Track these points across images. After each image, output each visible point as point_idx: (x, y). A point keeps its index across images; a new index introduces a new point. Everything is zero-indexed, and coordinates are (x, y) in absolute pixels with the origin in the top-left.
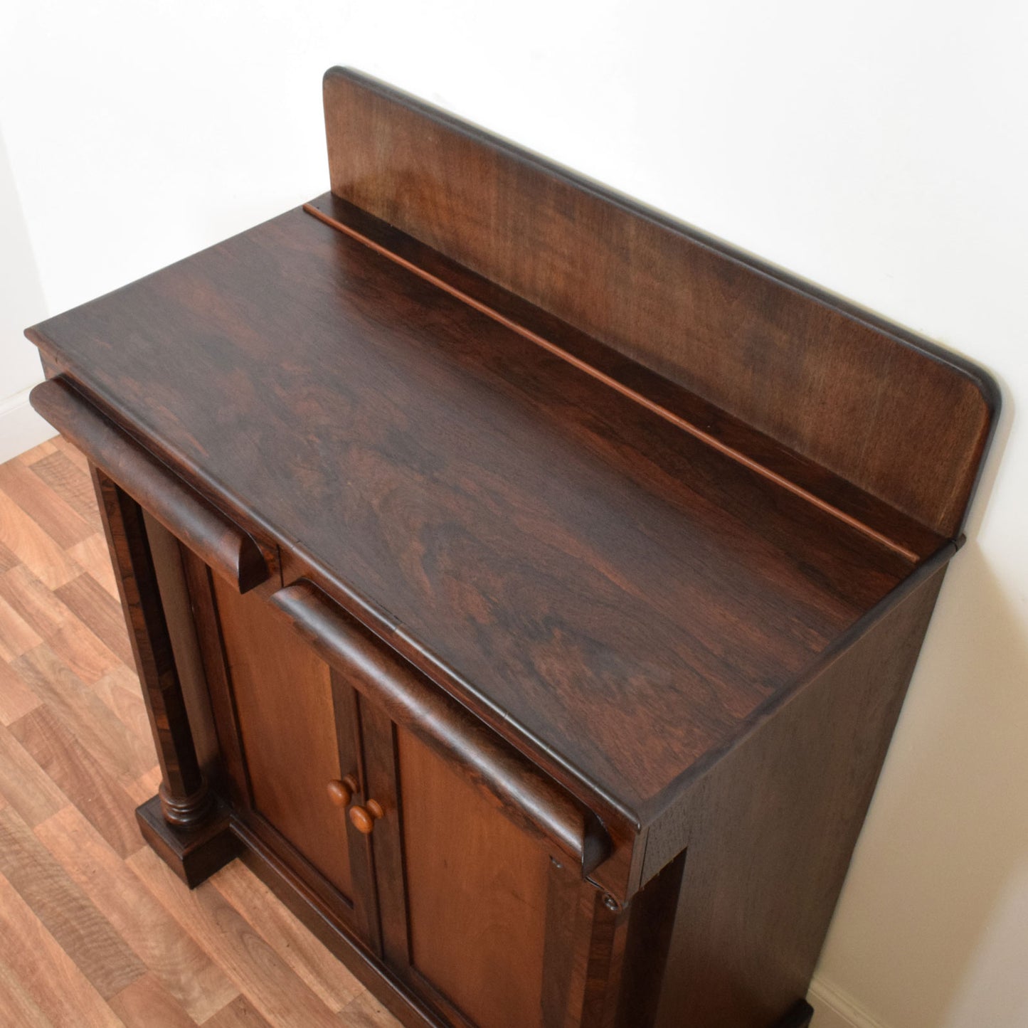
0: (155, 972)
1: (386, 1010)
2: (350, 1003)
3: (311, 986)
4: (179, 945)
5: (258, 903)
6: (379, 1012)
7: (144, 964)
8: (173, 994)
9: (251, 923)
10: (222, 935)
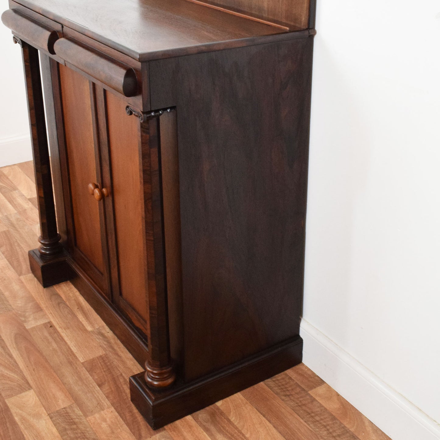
0: (16, 311)
1: (112, 332)
2: (97, 329)
3: (82, 321)
4: (31, 304)
5: (71, 295)
6: (108, 332)
7: (12, 308)
8: (21, 318)
9: (65, 300)
10: (51, 303)
